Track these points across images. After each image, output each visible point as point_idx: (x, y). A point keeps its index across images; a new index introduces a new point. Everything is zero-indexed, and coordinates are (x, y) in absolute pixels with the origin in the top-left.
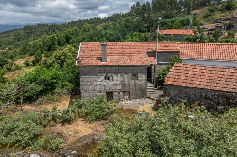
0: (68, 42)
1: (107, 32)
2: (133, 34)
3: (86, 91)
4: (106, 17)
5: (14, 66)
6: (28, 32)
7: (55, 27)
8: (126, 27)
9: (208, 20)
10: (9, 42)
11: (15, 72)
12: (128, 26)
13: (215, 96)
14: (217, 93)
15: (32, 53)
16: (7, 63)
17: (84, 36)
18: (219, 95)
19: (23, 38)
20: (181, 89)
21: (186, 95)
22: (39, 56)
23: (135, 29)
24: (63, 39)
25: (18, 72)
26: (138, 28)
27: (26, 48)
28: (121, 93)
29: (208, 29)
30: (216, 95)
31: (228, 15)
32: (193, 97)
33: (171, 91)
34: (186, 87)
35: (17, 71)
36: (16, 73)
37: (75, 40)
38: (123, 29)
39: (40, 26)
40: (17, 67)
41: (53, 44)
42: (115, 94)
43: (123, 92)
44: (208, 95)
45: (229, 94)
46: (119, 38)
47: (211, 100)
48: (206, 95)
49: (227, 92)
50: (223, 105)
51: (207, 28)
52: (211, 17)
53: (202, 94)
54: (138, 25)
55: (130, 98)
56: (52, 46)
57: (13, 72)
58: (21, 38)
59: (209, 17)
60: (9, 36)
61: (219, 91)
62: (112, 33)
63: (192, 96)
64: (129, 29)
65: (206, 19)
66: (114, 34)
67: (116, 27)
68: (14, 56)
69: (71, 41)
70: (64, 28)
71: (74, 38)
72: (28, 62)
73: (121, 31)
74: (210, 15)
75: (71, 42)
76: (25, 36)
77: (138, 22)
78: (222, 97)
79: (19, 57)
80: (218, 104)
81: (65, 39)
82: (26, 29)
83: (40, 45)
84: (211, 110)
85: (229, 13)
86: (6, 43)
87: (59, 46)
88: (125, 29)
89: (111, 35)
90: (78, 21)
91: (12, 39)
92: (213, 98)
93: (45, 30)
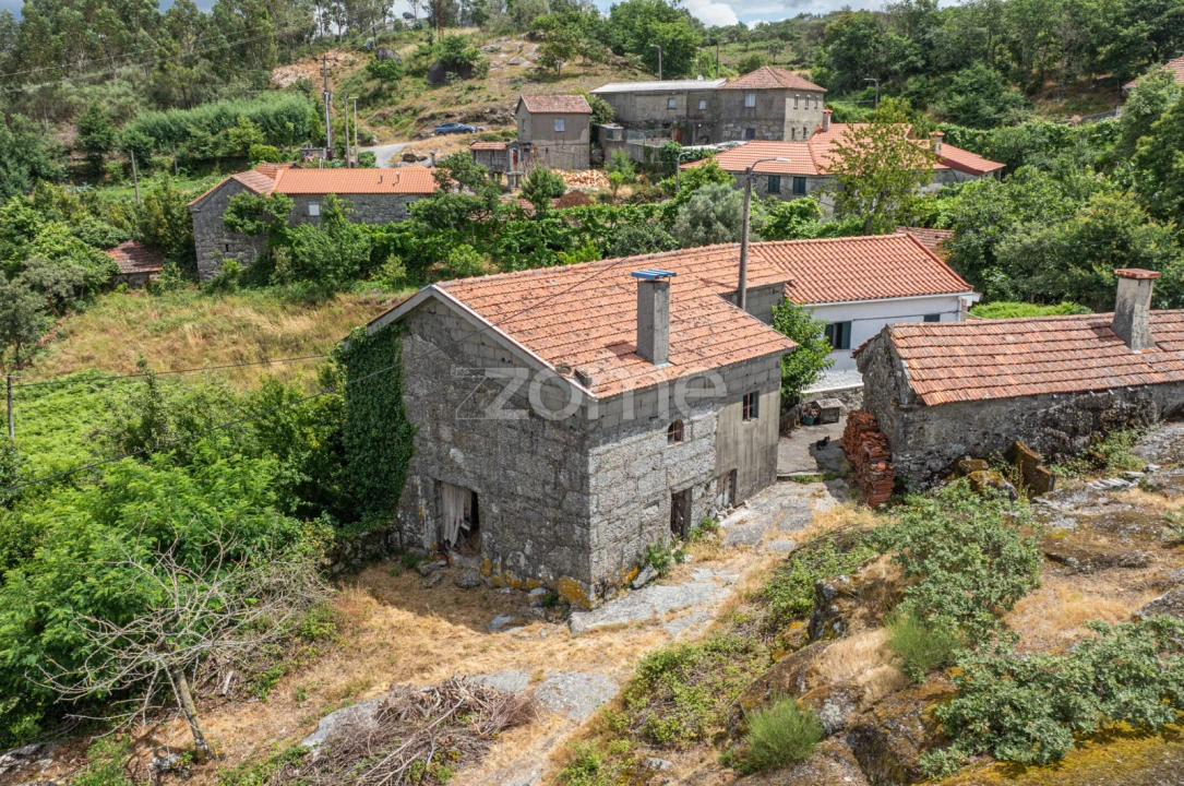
9: (384, 117)
13: (1069, 411)
14: (1073, 401)
18: (1077, 404)
20: (969, 410)
21: (983, 430)
28: (714, 487)
30: (1071, 407)
32: (1008, 430)
33: (926, 426)
34: (981, 403)
43: (719, 478)
44: (1051, 411)
45: (1100, 395)
47: (1055, 425)
48: (1047, 412)
49: (1096, 391)
50: (1085, 434)
53: (1034, 414)
55: (738, 497)
61: (1079, 393)
63: (1005, 426)
78: (1083, 408)
80: (1074, 432)
84: (1058, 455)
92: (1063, 417)
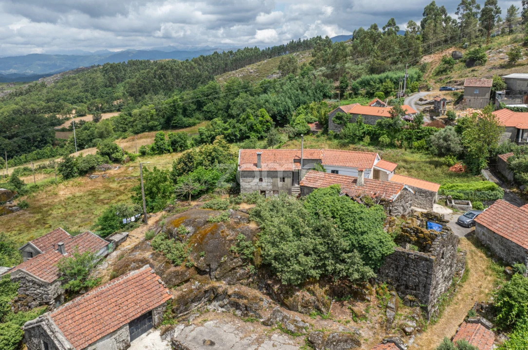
0: (200, 110)
1: (268, 98)
2: (309, 106)
3: (245, 189)
4: (269, 48)
5: (126, 156)
6: (112, 78)
7: (167, 69)
8: (302, 89)
9: (441, 80)
10: (74, 98)
11: (128, 164)
12: (305, 87)
15: (138, 130)
16: (117, 152)
17: (230, 103)
19: (101, 89)
20: (310, 188)
22: (161, 140)
23: (316, 92)
24: (191, 105)
25: (133, 165)
26: (321, 91)
27: (125, 119)
28: (272, 192)
29: (426, 102)
31: (469, 75)
33: (304, 190)
35: (131, 164)
36: (129, 167)
37: (213, 107)
38: (297, 92)
39: (134, 64)
40: (130, 157)
41: (175, 115)
42: (267, 192)
43: (274, 191)
46: (289, 108)
51: (426, 100)
52: (447, 74)
54: (322, 87)
56: (172, 117)
57: (125, 166)
58: (97, 90)
59: (444, 73)
60: (73, 85)
62: (277, 99)
64: (306, 93)
65: (439, 77)
66: (279, 102)
67: (285, 88)
68: (105, 133)
69: (205, 108)
70: (186, 71)
71: (210, 104)
72: (144, 150)
73: (292, 96)
74: (445, 70)
75: (206, 111)
76: (106, 86)
77: (322, 81)
79: (115, 136)
81: (195, 105)
82: (106, 70)
83: (152, 116)
85: (473, 71)
86: (69, 100)
87: (184, 117)
88: (300, 92)
89: (275, 104)
90: (213, 55)
91: (81, 91)
93: (148, 75)
